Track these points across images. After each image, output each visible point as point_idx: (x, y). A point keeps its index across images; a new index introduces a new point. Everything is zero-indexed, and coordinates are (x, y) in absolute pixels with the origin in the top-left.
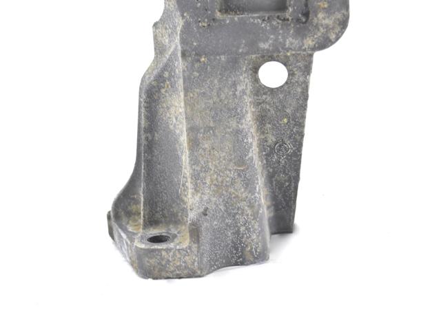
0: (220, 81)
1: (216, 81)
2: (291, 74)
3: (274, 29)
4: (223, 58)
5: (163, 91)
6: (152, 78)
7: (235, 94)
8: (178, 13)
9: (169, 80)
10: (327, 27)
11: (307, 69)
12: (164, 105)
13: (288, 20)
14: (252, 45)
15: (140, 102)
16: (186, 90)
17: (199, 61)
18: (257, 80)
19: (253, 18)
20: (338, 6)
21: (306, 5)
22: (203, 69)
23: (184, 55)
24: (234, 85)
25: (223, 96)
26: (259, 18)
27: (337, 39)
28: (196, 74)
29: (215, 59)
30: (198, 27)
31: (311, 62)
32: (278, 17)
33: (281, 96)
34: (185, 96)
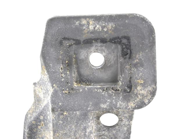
0: (76, 126)
1: (73, 127)
2: (121, 120)
3: (110, 96)
4: (78, 113)
5: (39, 127)
6: (32, 119)
7: (85, 135)
8: (50, 84)
9: (43, 121)
10: (143, 95)
11: (131, 118)
12: (40, 136)
13: (119, 90)
14: (96, 105)
15: (24, 131)
16: (54, 132)
17: (62, 114)
18: (99, 123)
19: (97, 88)
20: (150, 82)
21: (130, 81)
22: (65, 119)
23: (53, 110)
24: (85, 129)
25: (78, 136)
26: (100, 88)
27: (149, 102)
28: (61, 122)
29: (73, 113)
30: (62, 94)
31: (133, 114)
32: (112, 89)
33: (114, 132)
34: (54, 135)
